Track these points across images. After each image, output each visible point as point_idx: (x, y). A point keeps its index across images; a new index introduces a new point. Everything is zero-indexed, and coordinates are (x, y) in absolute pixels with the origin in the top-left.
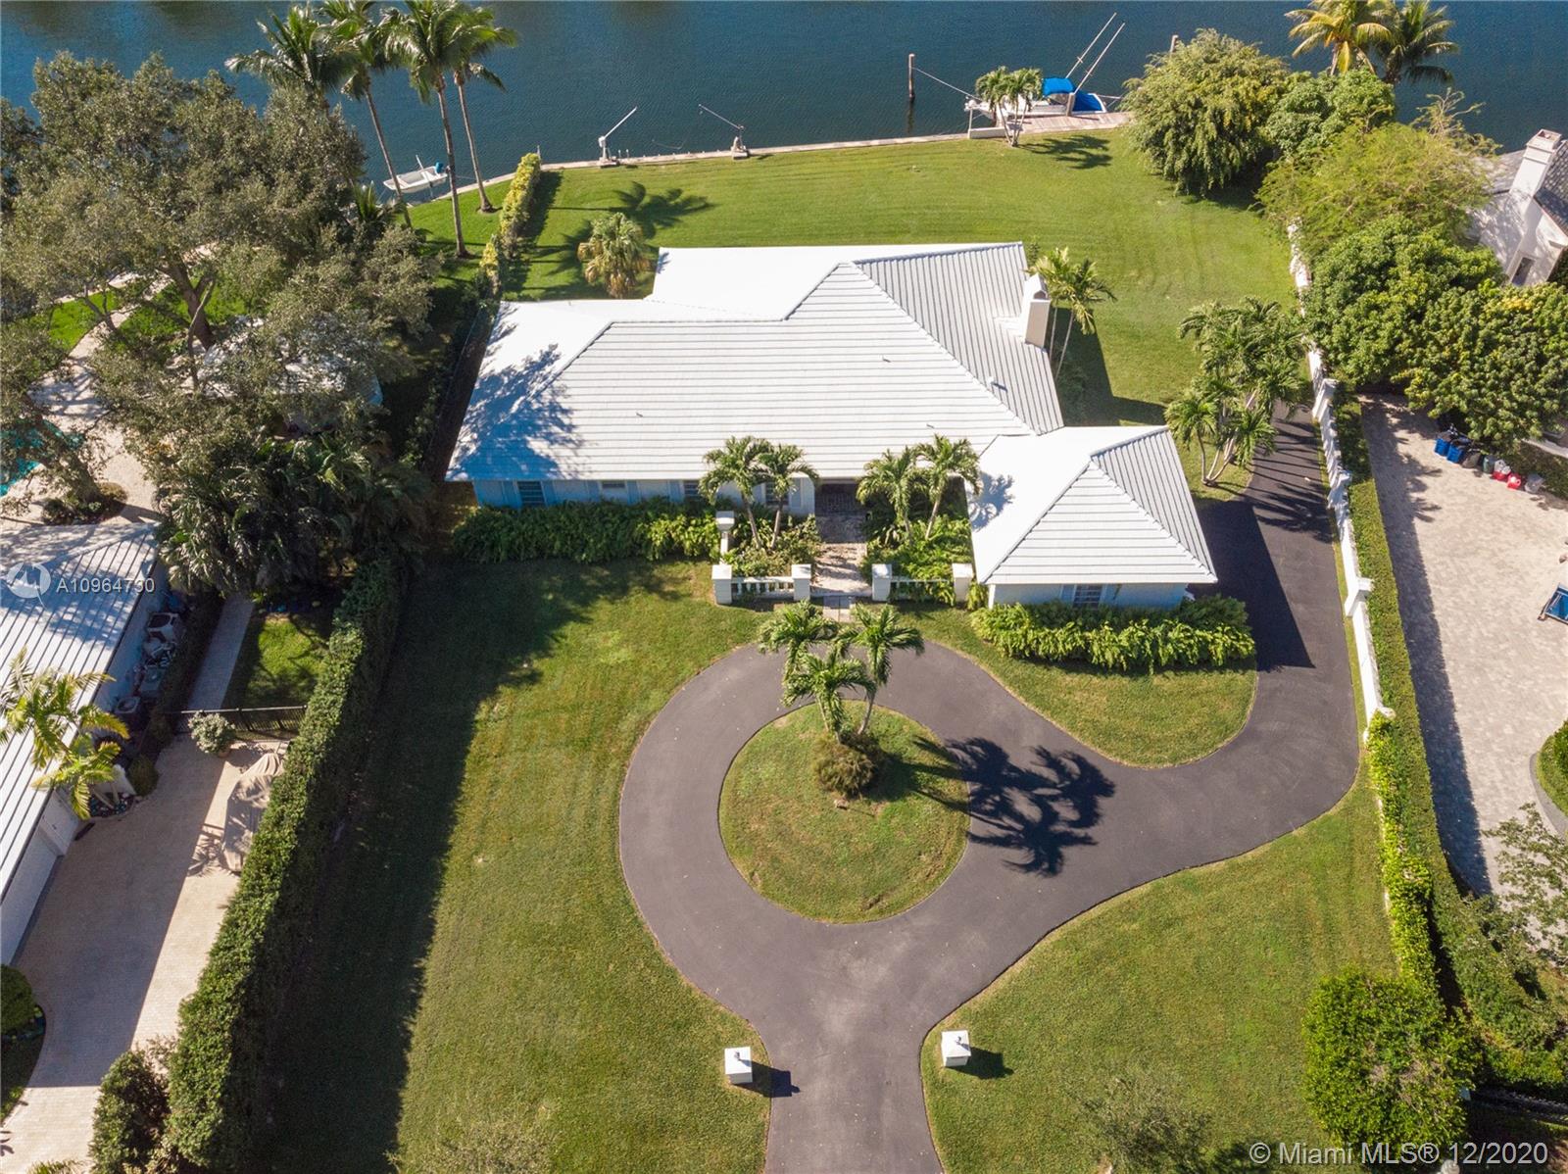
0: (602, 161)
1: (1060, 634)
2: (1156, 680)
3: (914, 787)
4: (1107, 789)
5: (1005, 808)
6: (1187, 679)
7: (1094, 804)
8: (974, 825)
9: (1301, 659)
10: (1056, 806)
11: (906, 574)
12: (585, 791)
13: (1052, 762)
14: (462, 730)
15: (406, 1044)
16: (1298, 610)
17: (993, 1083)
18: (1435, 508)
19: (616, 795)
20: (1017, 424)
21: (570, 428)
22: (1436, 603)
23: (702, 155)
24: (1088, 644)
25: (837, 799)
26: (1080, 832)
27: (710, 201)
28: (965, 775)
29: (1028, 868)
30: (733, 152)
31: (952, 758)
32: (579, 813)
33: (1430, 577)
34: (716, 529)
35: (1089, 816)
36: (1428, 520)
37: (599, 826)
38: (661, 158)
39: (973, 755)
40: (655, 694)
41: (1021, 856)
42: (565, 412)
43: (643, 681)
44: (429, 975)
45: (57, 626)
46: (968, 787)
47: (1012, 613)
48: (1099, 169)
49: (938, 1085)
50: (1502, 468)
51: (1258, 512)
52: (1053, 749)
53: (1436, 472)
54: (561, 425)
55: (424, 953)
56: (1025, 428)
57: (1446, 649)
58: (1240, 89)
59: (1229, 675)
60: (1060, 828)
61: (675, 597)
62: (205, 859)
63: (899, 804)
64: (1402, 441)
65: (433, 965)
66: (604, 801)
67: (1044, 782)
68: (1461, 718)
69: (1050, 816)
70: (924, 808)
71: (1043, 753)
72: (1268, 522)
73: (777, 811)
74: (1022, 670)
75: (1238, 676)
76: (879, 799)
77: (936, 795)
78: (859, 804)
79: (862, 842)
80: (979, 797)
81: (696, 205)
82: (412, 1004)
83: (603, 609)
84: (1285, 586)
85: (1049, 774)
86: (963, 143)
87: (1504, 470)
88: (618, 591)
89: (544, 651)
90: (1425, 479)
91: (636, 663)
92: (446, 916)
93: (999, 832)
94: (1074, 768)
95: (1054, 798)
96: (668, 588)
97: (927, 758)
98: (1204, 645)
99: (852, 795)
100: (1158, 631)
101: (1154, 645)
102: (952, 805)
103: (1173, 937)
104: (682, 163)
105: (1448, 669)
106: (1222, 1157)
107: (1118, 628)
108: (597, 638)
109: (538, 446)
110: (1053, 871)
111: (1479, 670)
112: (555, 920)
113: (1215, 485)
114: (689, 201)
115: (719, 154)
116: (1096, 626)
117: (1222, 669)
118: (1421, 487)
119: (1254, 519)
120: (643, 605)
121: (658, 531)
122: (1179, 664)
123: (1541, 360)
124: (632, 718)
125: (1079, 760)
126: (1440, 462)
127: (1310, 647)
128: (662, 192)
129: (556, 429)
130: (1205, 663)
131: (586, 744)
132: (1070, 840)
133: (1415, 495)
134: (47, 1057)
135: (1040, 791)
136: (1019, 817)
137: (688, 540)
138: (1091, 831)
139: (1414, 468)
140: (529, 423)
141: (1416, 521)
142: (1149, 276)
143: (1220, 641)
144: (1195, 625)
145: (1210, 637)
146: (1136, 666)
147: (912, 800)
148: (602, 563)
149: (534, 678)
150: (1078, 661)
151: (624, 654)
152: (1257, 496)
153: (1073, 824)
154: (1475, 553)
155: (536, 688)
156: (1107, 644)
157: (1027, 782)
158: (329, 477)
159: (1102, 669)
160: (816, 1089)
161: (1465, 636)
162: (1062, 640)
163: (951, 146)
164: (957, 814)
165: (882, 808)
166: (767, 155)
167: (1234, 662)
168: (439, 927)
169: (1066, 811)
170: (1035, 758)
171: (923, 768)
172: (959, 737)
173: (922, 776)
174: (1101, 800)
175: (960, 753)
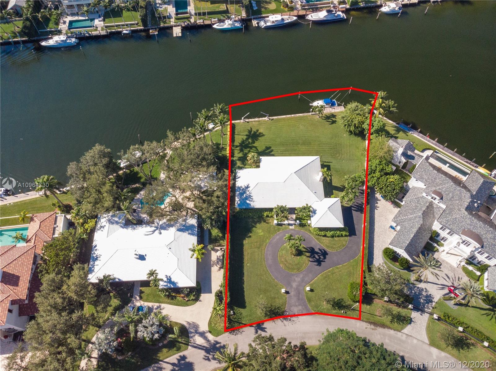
0: (242, 120)
1: (322, 232)
2: (335, 238)
3: (303, 254)
4: (327, 254)
5: (314, 257)
6: (339, 238)
7: (325, 256)
8: (310, 259)
9: (355, 235)
10: (321, 257)
11: (301, 222)
12: (260, 255)
13: (320, 250)
14: (242, 245)
15: (244, 288)
16: (356, 226)
17: (312, 293)
18: (379, 207)
19: (264, 255)
20: (317, 199)
22: (375, 225)
23: (261, 119)
24: (326, 234)
25: (293, 256)
26: (323, 260)
27: (264, 134)
28: (309, 252)
29: (317, 265)
30: (266, 118)
31: (307, 250)
32: (260, 258)
33: (375, 221)
35: (325, 258)
36: (377, 209)
38: (253, 120)
39: (310, 249)
41: (316, 263)
42: (252, 196)
43: (266, 238)
45: (189, 234)
46: (310, 254)
47: (316, 230)
48: (334, 125)
49: (306, 293)
51: (352, 208)
53: (380, 200)
54: (251, 198)
55: (244, 277)
56: (319, 200)
57: (375, 233)
59: (345, 237)
60: (321, 260)
61: (268, 223)
62: (213, 265)
63: (301, 257)
64: (376, 194)
65: (245, 278)
67: (319, 253)
68: (375, 244)
69: (320, 258)
70: (304, 257)
71: (319, 249)
72: (354, 210)
73: (285, 258)
74: (317, 237)
77: (305, 255)
78: (296, 257)
79: (296, 262)
80: (311, 255)
81: (262, 135)
82: (243, 283)
83: (258, 225)
84: (354, 222)
85: (320, 252)
86: (309, 116)
87: (390, 201)
88: (260, 222)
89: (251, 232)
90: (378, 202)
91: (264, 235)
92: (245, 272)
93: (313, 260)
95: (321, 255)
96: (267, 222)
97: (304, 250)
98: (342, 234)
99: (295, 256)
100: (335, 232)
101: (335, 234)
102: (308, 257)
103: (334, 275)
104: (257, 121)
105: (375, 236)
106: (337, 300)
107: (330, 232)
108: (258, 230)
109: (248, 202)
110: (320, 266)
111: (379, 237)
112: (259, 273)
113: (347, 204)
114: (260, 133)
115: (264, 118)
116: (327, 231)
118: (377, 203)
119: (351, 209)
120: (263, 224)
121: (265, 214)
122: (338, 236)
123: (394, 189)
124: (265, 244)
125: (324, 250)
126: (381, 198)
127: (357, 233)
128: (255, 130)
129: (250, 199)
130: (342, 236)
131: (259, 248)
132: (322, 261)
133: (376, 205)
134: (202, 291)
135: (319, 254)
136: (316, 258)
137: (270, 215)
138: (325, 260)
139: (377, 199)
140: (247, 198)
141: (376, 210)
142: (341, 156)
143: (344, 233)
144: (341, 232)
146: (333, 237)
148: (257, 218)
149: (250, 237)
150: (325, 236)
151: (262, 234)
152: (353, 205)
153: (323, 259)
154: (383, 216)
155: (251, 238)
156: (329, 234)
157: (317, 253)
158: (224, 213)
159: (328, 237)
160: (292, 293)
161: (378, 231)
162: (323, 233)
163: (307, 116)
164: (308, 258)
165: (298, 257)
166: (273, 119)
167: (346, 236)
168: (245, 274)
169: (322, 257)
170: (318, 250)
171: (304, 251)
172: (309, 247)
173: (304, 253)
174: (327, 256)
175: (309, 249)
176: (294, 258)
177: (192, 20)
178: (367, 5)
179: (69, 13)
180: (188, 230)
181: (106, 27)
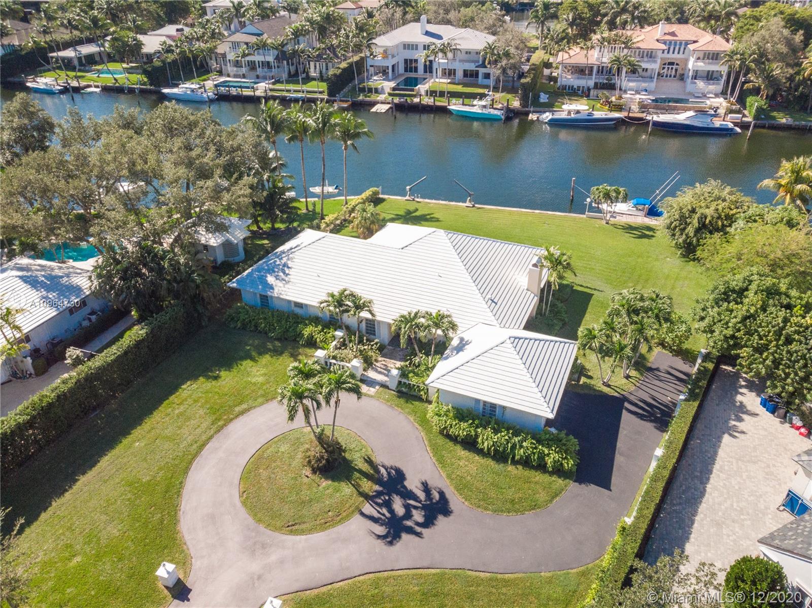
0: (407, 198)
1: (464, 425)
2: (510, 468)
3: (348, 478)
4: (446, 512)
5: (388, 504)
6: (527, 472)
7: (435, 518)
8: (368, 509)
9: (605, 483)
10: (414, 512)
11: (407, 378)
12: (199, 431)
13: (426, 488)
15: (45, 509)
16: (619, 459)
18: (743, 432)
19: (211, 437)
20: (492, 320)
21: (287, 275)
22: (712, 481)
23: (452, 203)
24: (477, 436)
25: (307, 471)
26: (418, 529)
28: (378, 481)
29: (379, 537)
31: (377, 471)
32: (190, 439)
34: (334, 336)
35: (429, 522)
36: (734, 437)
37: (195, 447)
38: (434, 201)
39: (389, 474)
40: (260, 400)
41: (381, 530)
42: (288, 268)
43: (261, 392)
44: (78, 483)
46: (377, 488)
47: (445, 408)
48: (645, 240)
50: (797, 421)
51: (626, 405)
52: (431, 483)
53: (756, 415)
54: (284, 273)
55: (84, 474)
56: (495, 323)
57: (703, 508)
58: (720, 207)
59: (554, 478)
60: (409, 523)
63: (336, 484)
64: (742, 394)
65: (84, 481)
66: (204, 438)
67: (416, 498)
69: (408, 515)
70: (346, 489)
71: (425, 483)
72: (630, 411)
73: (275, 467)
74: (441, 440)
75: (560, 481)
76: (327, 478)
77: (357, 487)
78: (316, 477)
79: (305, 494)
80: (379, 494)
83: (266, 359)
84: (619, 444)
85: (422, 495)
87: (799, 424)
88: (278, 353)
90: (744, 416)
91: (262, 384)
92: (105, 462)
93: (376, 515)
94: (436, 496)
95: (416, 508)
97: (365, 467)
98: (542, 457)
99: (314, 471)
100: (516, 439)
101: (514, 447)
102: (362, 494)
104: (441, 204)
105: (697, 518)
107: (496, 431)
108: (254, 370)
109: (270, 279)
110: (391, 543)
111: (719, 525)
112: (146, 479)
113: (609, 386)
117: (551, 474)
118: (740, 420)
119: (622, 407)
121: (307, 331)
122: (526, 463)
124: (244, 406)
125: (442, 494)
126: (761, 410)
127: (615, 479)
128: (424, 213)
129: (281, 274)
130: (541, 467)
131: (216, 411)
132: (410, 531)
133: (734, 423)
135: (412, 502)
136: (391, 511)
137: (319, 337)
138: (425, 531)
139: (742, 409)
140: (272, 269)
141: (726, 436)
143: (552, 457)
144: (539, 441)
145: (546, 451)
146: (500, 456)
147: (343, 484)
148: (279, 339)
149: (216, 378)
150: (470, 444)
151: (261, 379)
152: (632, 398)
153: (418, 524)
154: (754, 463)
155: (214, 383)
156: (487, 438)
157: (408, 495)
159: (480, 452)
161: (720, 504)
162: (462, 429)
164: (362, 499)
165: (325, 483)
166: (482, 208)
167: (559, 471)
169: (418, 516)
170: (420, 485)
171: (360, 471)
172: (388, 463)
173: (357, 475)
174: (441, 518)
175: (383, 471)
176: (306, 480)
177: (416, 100)
178: (797, 123)
179: (232, 74)
180: (48, 289)
181: (271, 90)
